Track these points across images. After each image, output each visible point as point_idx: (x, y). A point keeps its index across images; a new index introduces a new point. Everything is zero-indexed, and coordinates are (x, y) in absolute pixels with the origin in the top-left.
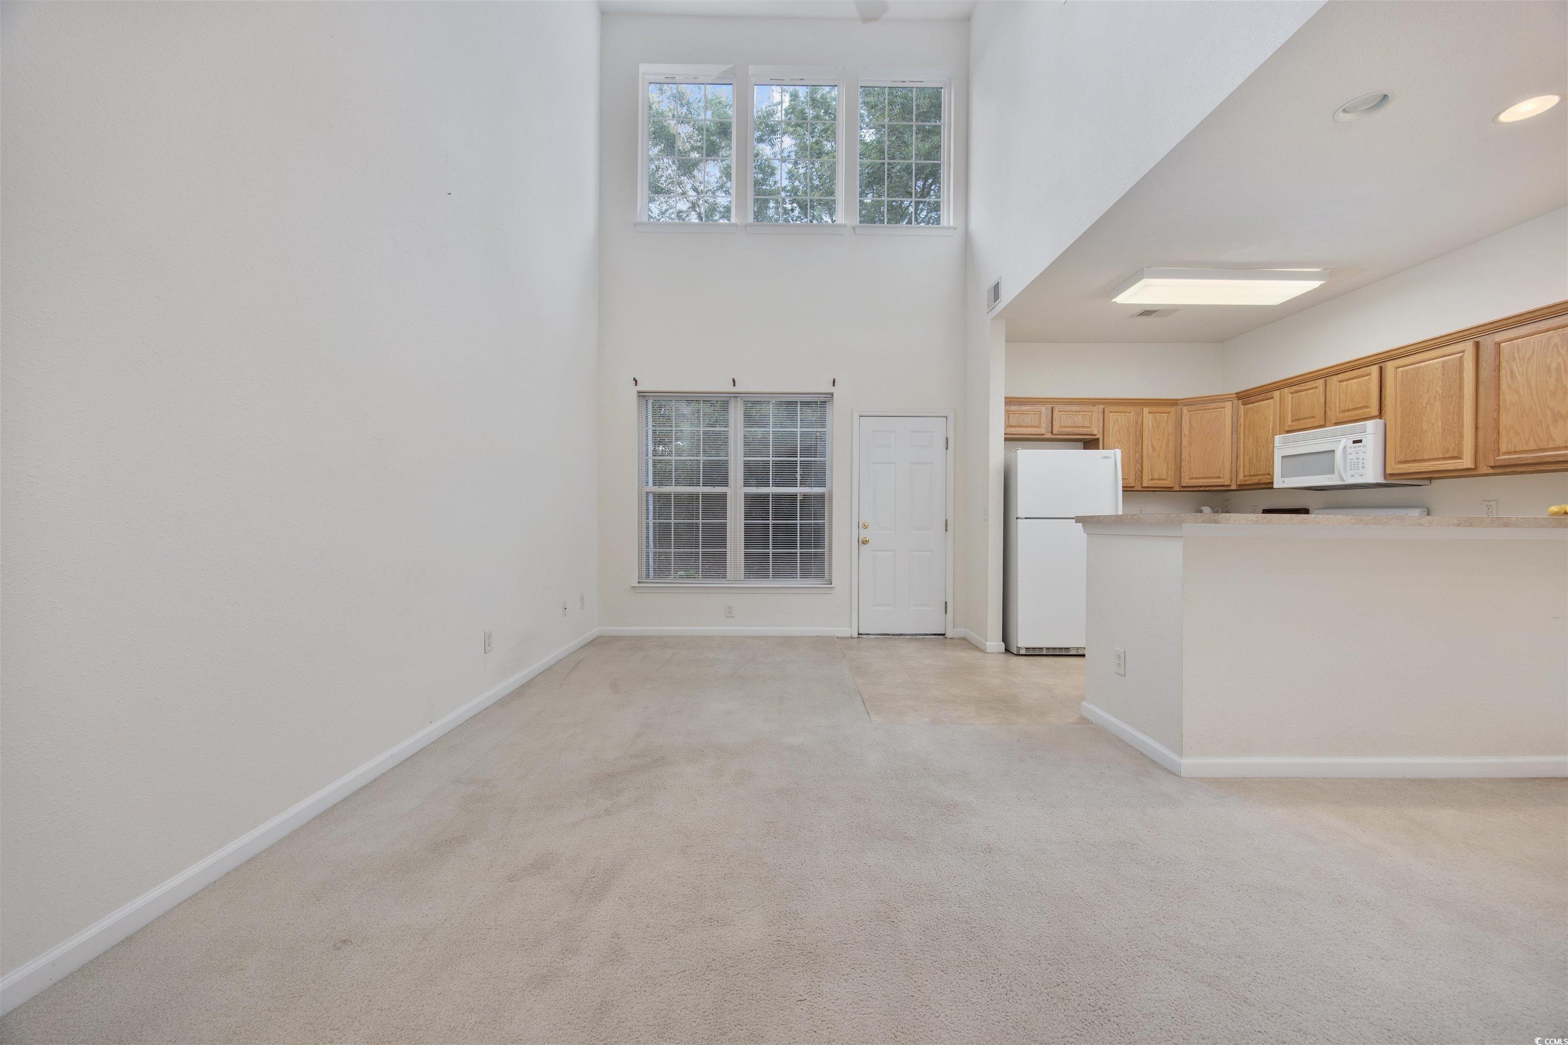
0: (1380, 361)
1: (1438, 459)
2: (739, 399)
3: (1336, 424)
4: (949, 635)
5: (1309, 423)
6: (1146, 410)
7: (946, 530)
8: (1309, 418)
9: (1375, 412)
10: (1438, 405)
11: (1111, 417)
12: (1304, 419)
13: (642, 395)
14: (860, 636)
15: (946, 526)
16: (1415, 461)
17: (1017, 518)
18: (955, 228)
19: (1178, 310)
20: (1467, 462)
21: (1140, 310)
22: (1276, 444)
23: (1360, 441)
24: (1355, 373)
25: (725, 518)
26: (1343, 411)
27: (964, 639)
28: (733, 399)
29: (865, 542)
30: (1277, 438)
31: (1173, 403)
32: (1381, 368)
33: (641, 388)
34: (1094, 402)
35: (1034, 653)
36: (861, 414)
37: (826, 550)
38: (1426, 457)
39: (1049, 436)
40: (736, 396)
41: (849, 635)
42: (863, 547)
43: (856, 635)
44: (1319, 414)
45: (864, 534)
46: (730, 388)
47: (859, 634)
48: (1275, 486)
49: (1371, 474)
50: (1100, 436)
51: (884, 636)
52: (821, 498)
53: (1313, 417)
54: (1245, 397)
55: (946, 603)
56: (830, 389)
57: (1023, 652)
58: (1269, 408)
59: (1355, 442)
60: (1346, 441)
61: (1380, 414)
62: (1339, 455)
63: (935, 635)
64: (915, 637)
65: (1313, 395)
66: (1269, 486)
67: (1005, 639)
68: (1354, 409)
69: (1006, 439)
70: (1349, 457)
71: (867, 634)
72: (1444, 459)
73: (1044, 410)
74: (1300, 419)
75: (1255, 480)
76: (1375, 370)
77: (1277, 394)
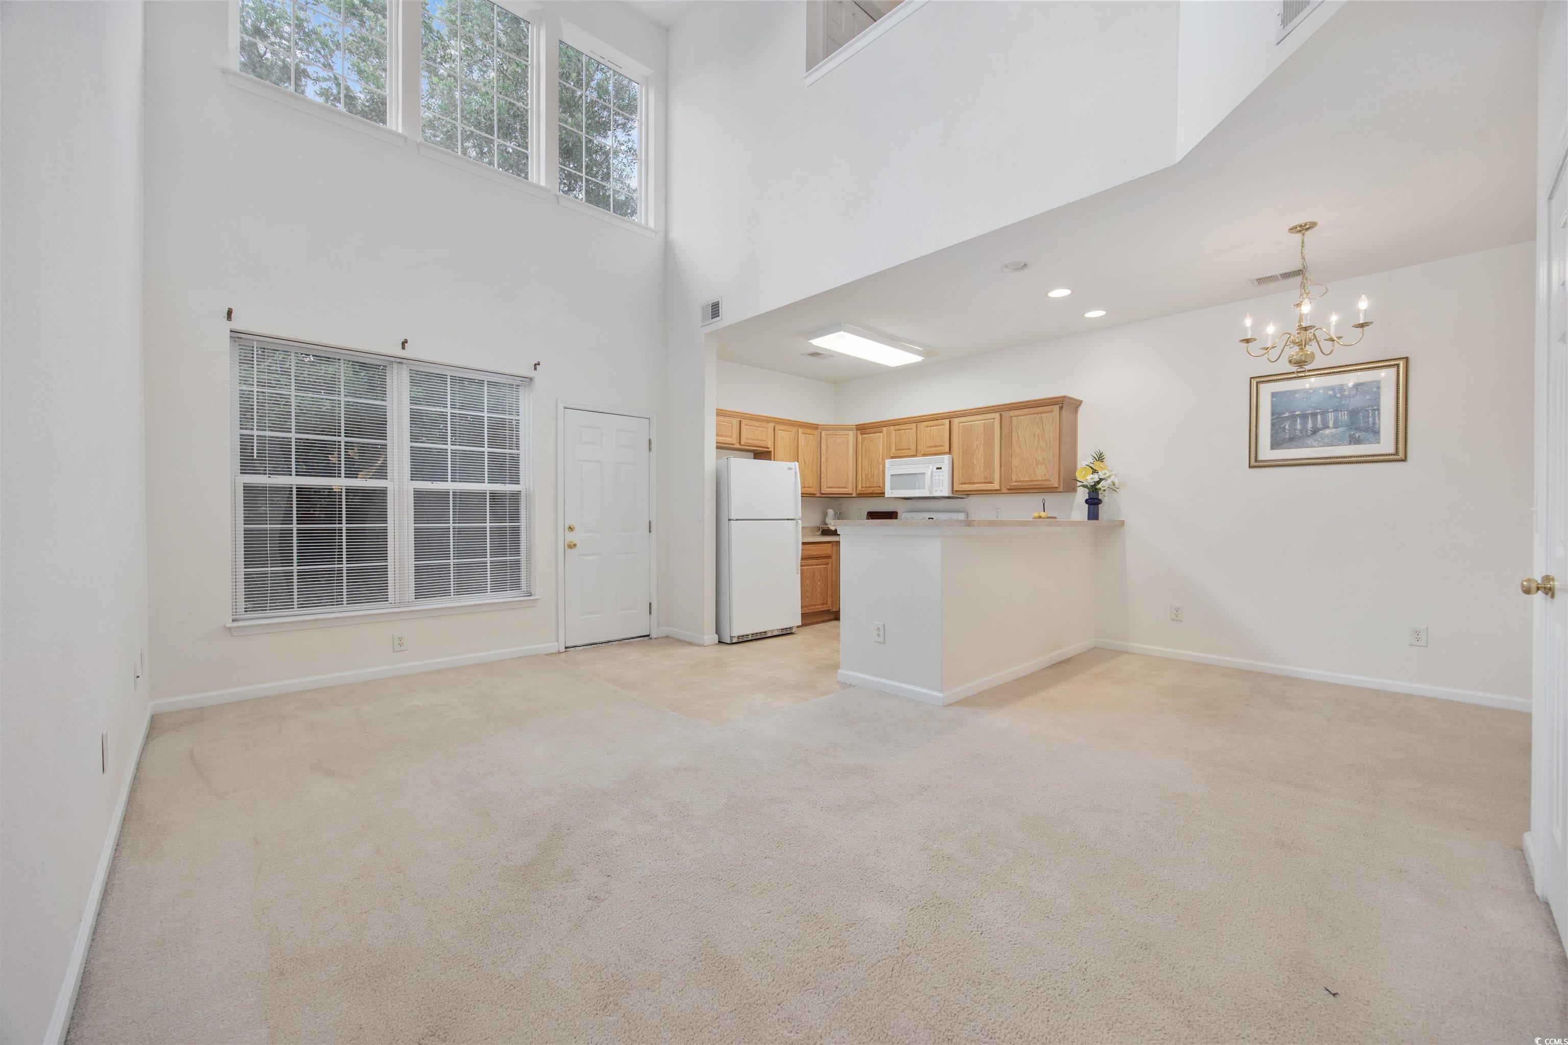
0: (951, 417)
1: (982, 483)
2: (404, 366)
3: (924, 455)
4: (653, 635)
5: (906, 452)
6: (800, 431)
7: (650, 532)
8: (907, 449)
9: (948, 450)
10: (981, 449)
11: (780, 434)
12: (904, 449)
13: (236, 335)
14: (567, 650)
15: (650, 527)
16: (969, 483)
17: (729, 520)
18: (657, 233)
19: (832, 356)
20: (996, 486)
21: (811, 351)
22: (887, 465)
23: (941, 468)
24: (935, 422)
25: (385, 521)
26: (928, 447)
27: (667, 637)
28: (395, 365)
29: (572, 546)
30: (887, 461)
31: (815, 427)
32: (950, 421)
33: (236, 325)
34: (767, 420)
35: (743, 640)
36: (566, 406)
37: (523, 557)
38: (975, 481)
39: (737, 446)
40: (401, 361)
41: (556, 650)
42: (569, 551)
43: (563, 649)
44: (913, 447)
45: (571, 537)
46: (399, 352)
47: (566, 648)
48: (886, 495)
49: (946, 492)
50: (771, 449)
51: (592, 646)
52: (516, 496)
53: (910, 449)
54: (862, 429)
55: (650, 604)
56: (531, 373)
57: (735, 640)
58: (879, 438)
59: (937, 468)
60: (932, 467)
61: (950, 452)
62: (928, 476)
63: (641, 637)
64: (622, 642)
65: (909, 433)
66: (882, 494)
67: (718, 631)
68: (935, 446)
69: (718, 448)
70: (934, 478)
71: (574, 647)
72: (985, 483)
73: (735, 422)
74: (901, 450)
75: (870, 490)
76: (947, 421)
77: (885, 429)
